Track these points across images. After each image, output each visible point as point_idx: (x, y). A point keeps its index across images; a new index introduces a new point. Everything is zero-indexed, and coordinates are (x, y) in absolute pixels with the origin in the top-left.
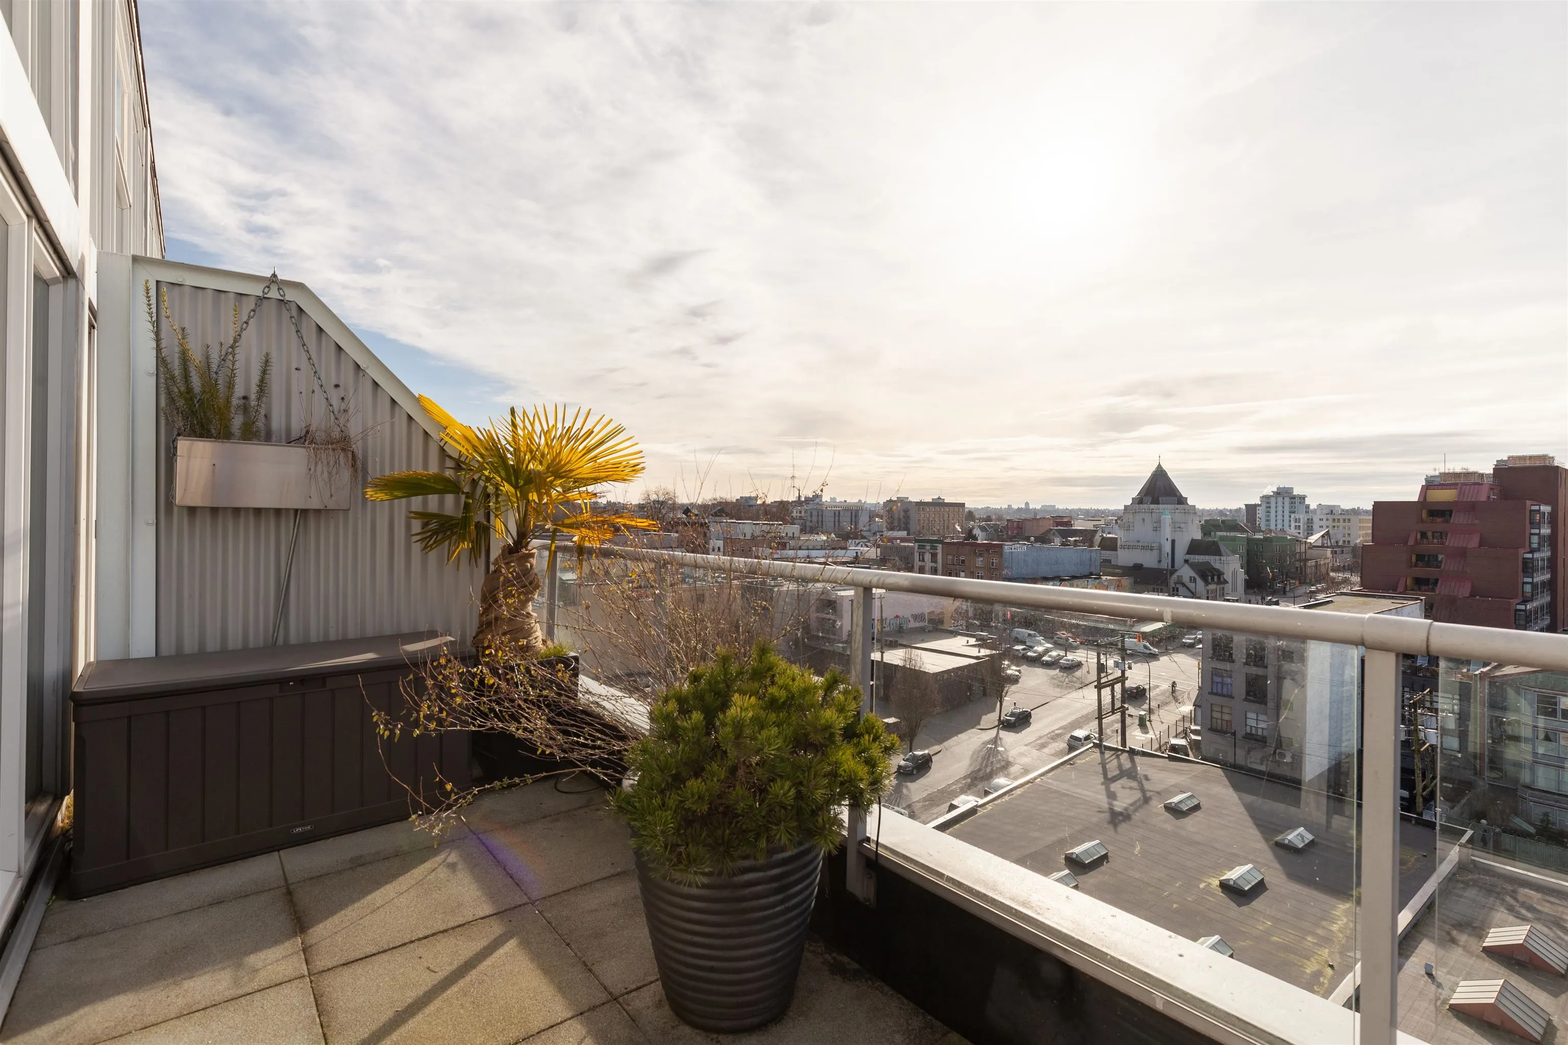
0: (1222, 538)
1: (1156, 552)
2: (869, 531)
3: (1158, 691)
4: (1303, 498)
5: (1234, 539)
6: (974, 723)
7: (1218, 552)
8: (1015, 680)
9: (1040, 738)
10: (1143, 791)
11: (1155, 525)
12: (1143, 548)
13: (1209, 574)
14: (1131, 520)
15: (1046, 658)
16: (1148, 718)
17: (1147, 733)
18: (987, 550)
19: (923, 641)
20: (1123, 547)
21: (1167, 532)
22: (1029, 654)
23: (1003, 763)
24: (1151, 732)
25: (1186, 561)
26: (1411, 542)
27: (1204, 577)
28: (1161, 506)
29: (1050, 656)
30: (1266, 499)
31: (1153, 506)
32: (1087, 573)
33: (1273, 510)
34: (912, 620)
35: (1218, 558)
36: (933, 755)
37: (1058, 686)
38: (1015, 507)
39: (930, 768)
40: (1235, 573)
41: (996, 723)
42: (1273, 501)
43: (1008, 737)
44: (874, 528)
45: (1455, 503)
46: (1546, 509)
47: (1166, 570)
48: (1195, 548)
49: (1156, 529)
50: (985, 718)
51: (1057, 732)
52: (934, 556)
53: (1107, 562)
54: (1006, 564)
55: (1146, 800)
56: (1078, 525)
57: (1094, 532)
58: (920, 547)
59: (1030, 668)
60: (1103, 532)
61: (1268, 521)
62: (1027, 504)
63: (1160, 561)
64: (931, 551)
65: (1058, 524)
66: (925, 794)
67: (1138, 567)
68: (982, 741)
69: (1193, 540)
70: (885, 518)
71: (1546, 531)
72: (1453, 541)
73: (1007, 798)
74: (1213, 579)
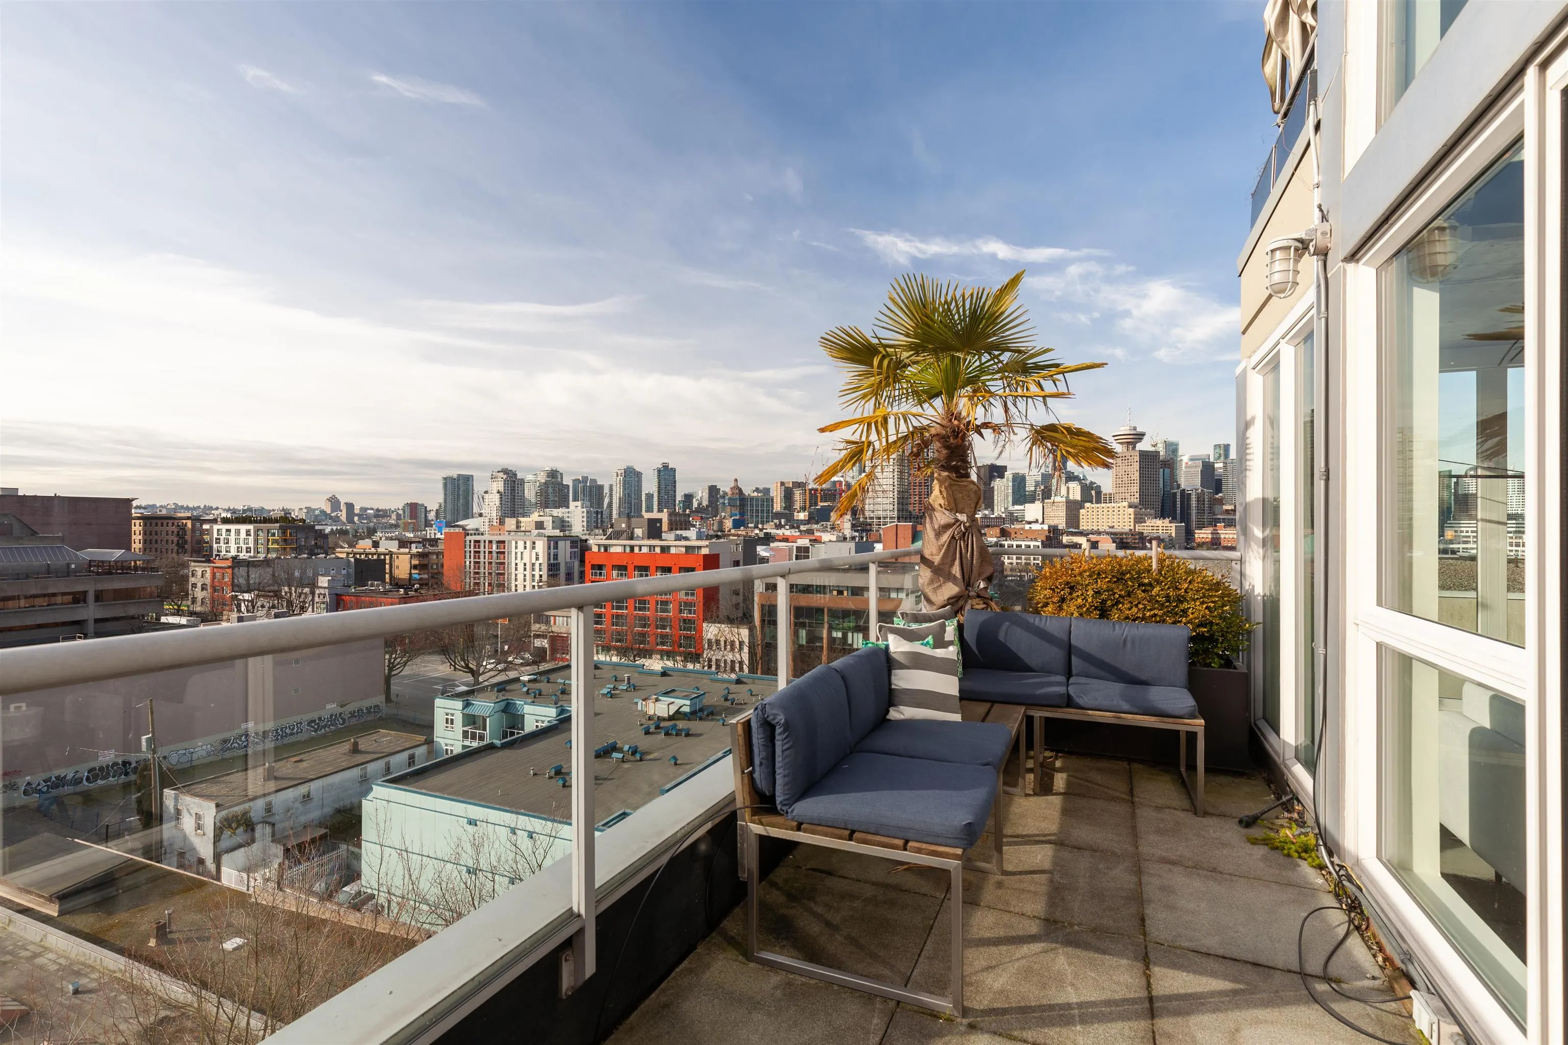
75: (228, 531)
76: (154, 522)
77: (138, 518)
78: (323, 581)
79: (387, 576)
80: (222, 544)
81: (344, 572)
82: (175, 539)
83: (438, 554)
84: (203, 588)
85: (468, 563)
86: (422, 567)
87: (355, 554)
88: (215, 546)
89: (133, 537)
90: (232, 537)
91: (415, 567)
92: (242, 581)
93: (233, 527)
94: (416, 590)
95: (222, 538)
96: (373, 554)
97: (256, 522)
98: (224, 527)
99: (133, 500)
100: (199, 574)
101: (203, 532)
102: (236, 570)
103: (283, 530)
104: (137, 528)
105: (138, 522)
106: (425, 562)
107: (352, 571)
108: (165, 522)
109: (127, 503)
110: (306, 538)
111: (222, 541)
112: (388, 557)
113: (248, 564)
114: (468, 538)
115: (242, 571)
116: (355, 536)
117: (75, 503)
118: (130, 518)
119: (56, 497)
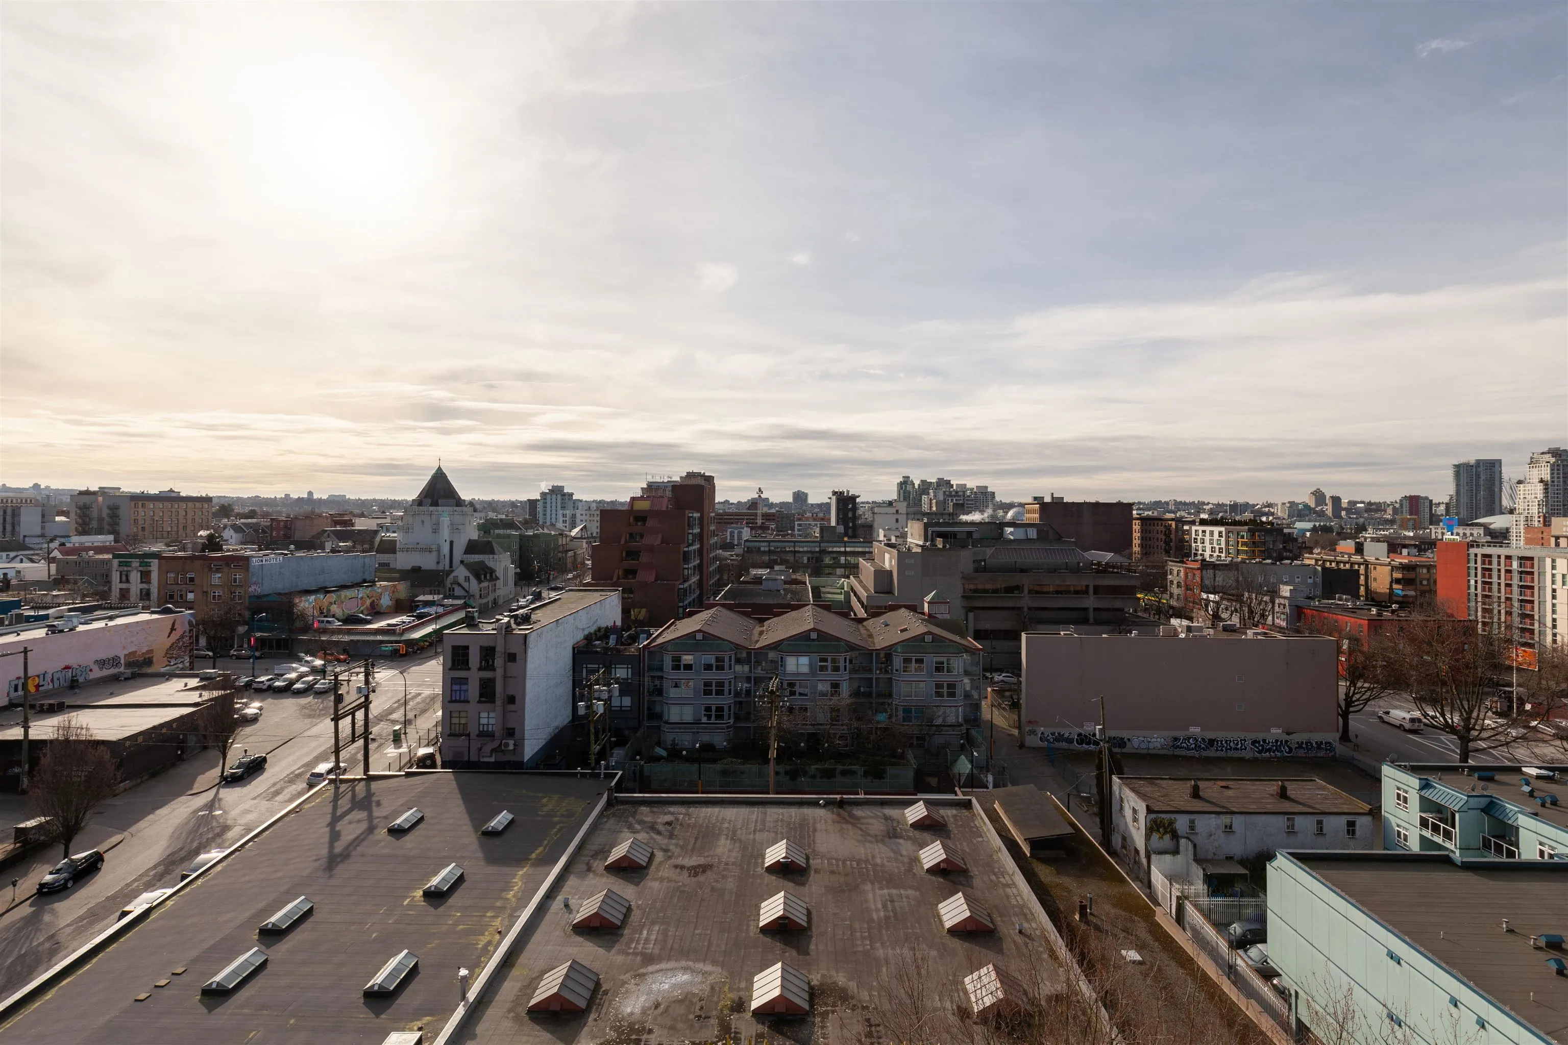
0: (499, 536)
1: (434, 554)
2: (43, 536)
3: (419, 699)
4: (571, 495)
5: (509, 536)
6: (184, 788)
7: (492, 552)
8: (254, 719)
9: (274, 784)
10: (370, 818)
11: (434, 527)
12: (422, 550)
13: (482, 572)
14: (410, 522)
15: (298, 686)
16: (403, 731)
17: (400, 747)
18: (228, 565)
19: (112, 695)
20: (402, 550)
21: (445, 534)
22: (277, 684)
23: (217, 830)
24: (405, 745)
25: (462, 562)
26: (623, 542)
27: (478, 577)
28: (440, 508)
29: (303, 683)
30: (543, 494)
31: (431, 508)
32: (359, 580)
33: (548, 505)
34: (95, 668)
35: (491, 556)
36: (104, 852)
37: (309, 716)
38: (294, 496)
39: (98, 870)
40: (506, 569)
41: (217, 781)
42: (549, 497)
43: (230, 795)
44: (51, 531)
45: (649, 511)
46: (697, 515)
47: (443, 571)
48: (472, 547)
49: (435, 531)
50: (200, 778)
51: (297, 772)
52: (145, 576)
53: (384, 566)
54: (254, 580)
55: (371, 829)
56: (361, 524)
57: (376, 532)
58: (121, 564)
59: (276, 701)
60: (388, 530)
61: (545, 515)
62: (310, 493)
63: (438, 563)
64: (141, 569)
65: (336, 523)
66: (85, 909)
67: (416, 570)
68: (191, 810)
69: (470, 540)
70: (72, 515)
71: (697, 530)
72: (647, 540)
73: (200, 881)
74: (485, 577)
75: (1204, 532)
76: (1148, 522)
77: (1137, 519)
78: (1286, 591)
79: (1362, 588)
80: (1199, 544)
81: (1310, 581)
82: (1164, 537)
83: (1429, 568)
84: (1179, 586)
85: (1472, 582)
86: (1406, 582)
87: (1324, 561)
88: (1193, 545)
89: (1134, 534)
90: (1207, 538)
91: (1398, 581)
92: (1207, 582)
93: (1208, 529)
94: (1393, 612)
95: (1199, 538)
96: (1345, 563)
97: (1227, 524)
98: (1201, 528)
99: (1133, 504)
100: (1175, 572)
101: (1184, 532)
102: (1204, 572)
103: (1252, 532)
104: (1136, 526)
105: (1137, 522)
106: (1411, 575)
107: (1319, 580)
108: (1156, 522)
109: (1130, 506)
110: (1274, 542)
111: (1199, 541)
112: (1362, 567)
113: (1214, 566)
114: (1473, 551)
115: (1211, 572)
116: (1339, 534)
117: (1097, 507)
118: (1131, 518)
119: (1085, 503)
